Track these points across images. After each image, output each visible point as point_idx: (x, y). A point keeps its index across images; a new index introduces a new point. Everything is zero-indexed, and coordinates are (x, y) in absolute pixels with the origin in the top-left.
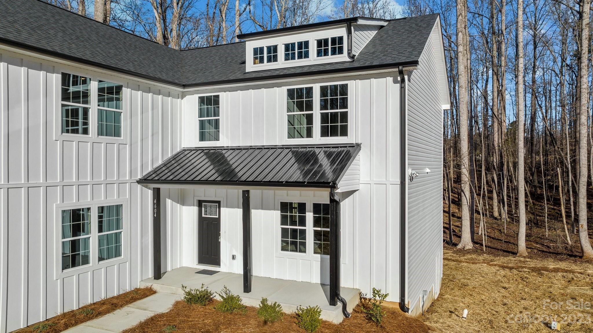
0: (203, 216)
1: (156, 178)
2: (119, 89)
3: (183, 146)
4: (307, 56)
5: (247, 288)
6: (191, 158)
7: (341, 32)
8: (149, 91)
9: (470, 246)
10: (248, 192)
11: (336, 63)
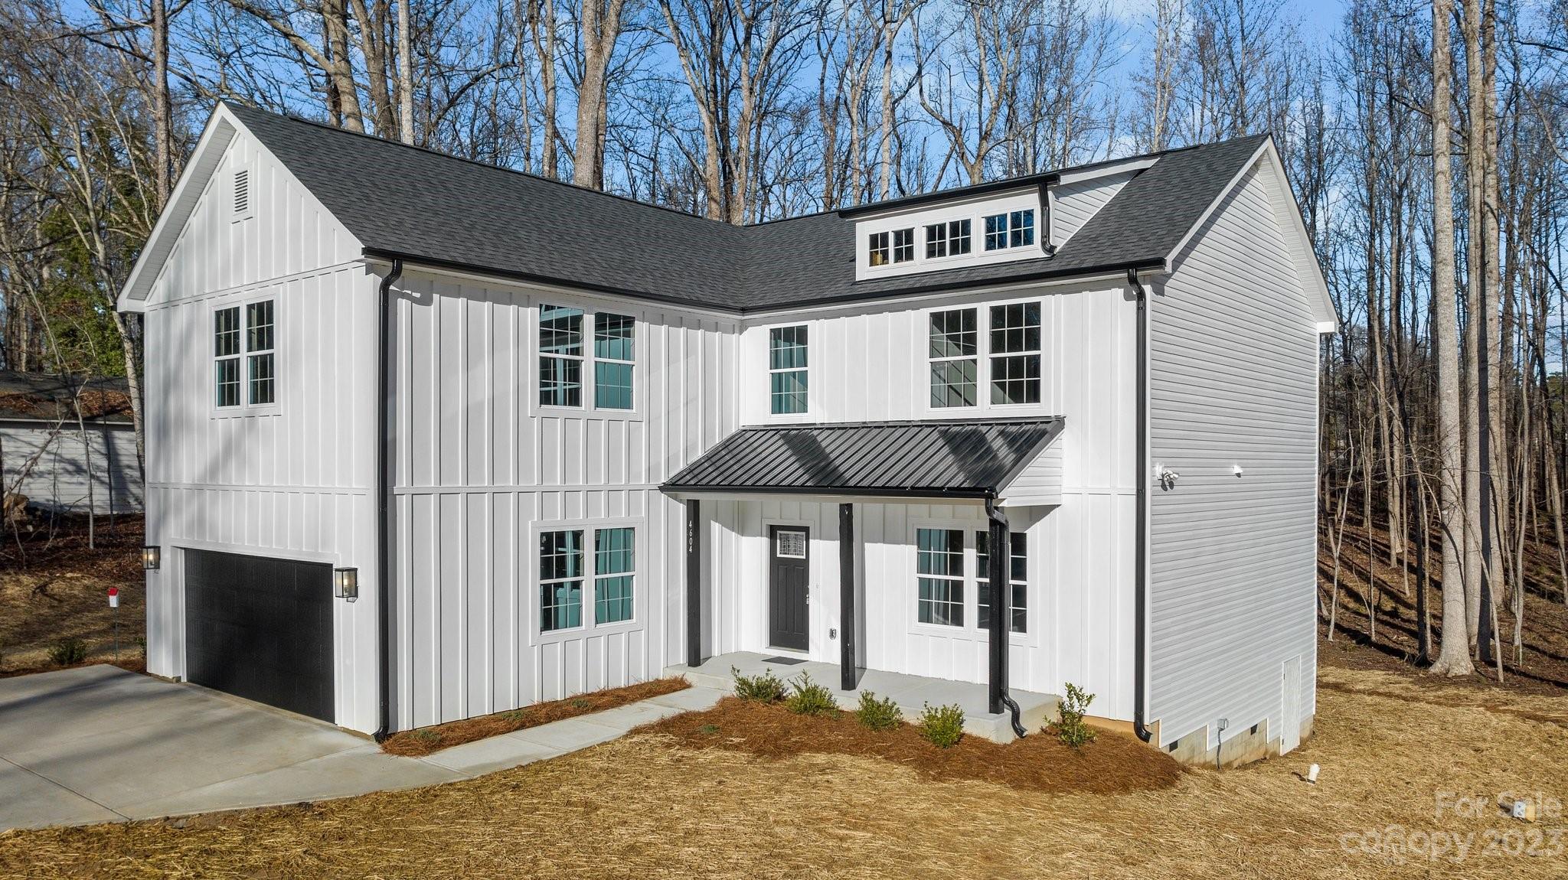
0: (779, 555)
1: (692, 482)
2: (629, 322)
3: (742, 424)
4: (966, 248)
5: (849, 682)
6: (756, 445)
7: (1028, 201)
8: (680, 323)
9: (1464, 667)
10: (850, 506)
11: (1020, 262)
